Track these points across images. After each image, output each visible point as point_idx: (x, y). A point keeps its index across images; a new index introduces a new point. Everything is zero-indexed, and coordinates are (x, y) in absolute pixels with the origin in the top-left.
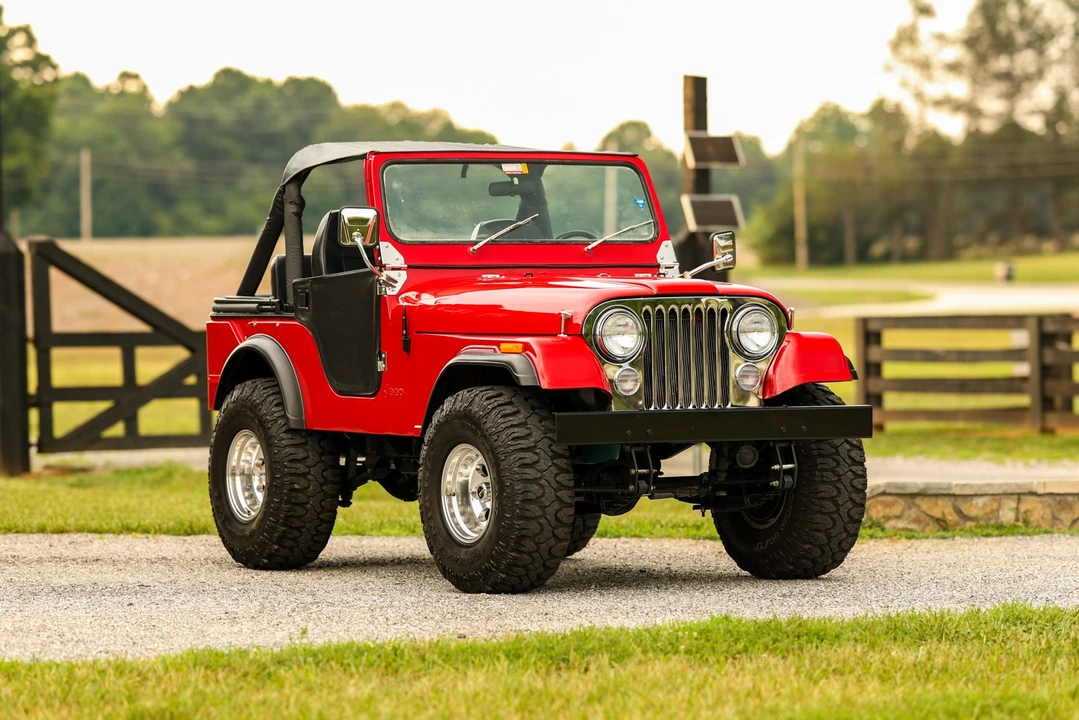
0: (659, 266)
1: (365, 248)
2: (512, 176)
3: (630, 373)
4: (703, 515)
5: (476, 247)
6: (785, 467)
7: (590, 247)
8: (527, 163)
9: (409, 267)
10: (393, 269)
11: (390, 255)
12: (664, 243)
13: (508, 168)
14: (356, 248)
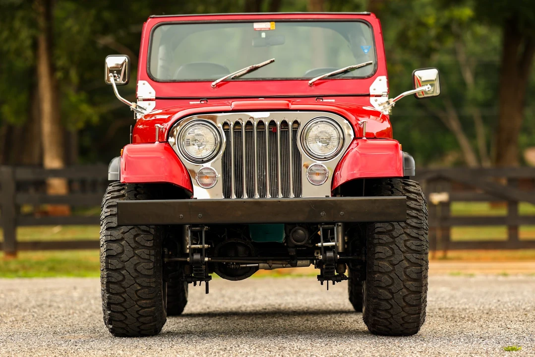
0: (369, 95)
1: (117, 85)
2: (261, 31)
3: (209, 171)
4: (322, 284)
5: (214, 83)
6: (325, 244)
7: (310, 82)
8: (276, 22)
9: (157, 98)
10: (144, 100)
11: (145, 89)
12: (379, 78)
13: (257, 26)
14: (111, 85)
